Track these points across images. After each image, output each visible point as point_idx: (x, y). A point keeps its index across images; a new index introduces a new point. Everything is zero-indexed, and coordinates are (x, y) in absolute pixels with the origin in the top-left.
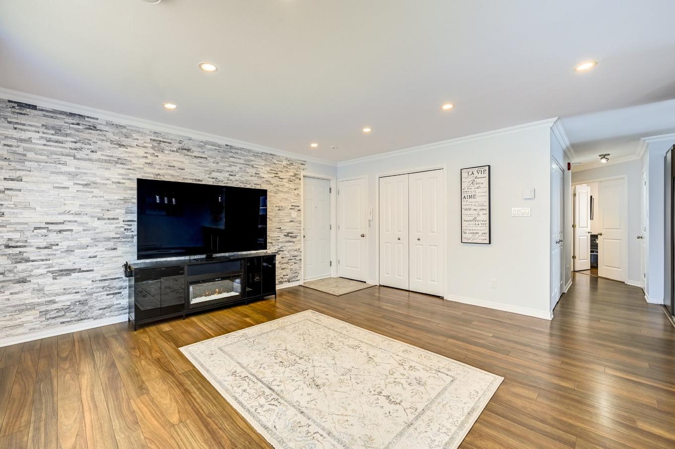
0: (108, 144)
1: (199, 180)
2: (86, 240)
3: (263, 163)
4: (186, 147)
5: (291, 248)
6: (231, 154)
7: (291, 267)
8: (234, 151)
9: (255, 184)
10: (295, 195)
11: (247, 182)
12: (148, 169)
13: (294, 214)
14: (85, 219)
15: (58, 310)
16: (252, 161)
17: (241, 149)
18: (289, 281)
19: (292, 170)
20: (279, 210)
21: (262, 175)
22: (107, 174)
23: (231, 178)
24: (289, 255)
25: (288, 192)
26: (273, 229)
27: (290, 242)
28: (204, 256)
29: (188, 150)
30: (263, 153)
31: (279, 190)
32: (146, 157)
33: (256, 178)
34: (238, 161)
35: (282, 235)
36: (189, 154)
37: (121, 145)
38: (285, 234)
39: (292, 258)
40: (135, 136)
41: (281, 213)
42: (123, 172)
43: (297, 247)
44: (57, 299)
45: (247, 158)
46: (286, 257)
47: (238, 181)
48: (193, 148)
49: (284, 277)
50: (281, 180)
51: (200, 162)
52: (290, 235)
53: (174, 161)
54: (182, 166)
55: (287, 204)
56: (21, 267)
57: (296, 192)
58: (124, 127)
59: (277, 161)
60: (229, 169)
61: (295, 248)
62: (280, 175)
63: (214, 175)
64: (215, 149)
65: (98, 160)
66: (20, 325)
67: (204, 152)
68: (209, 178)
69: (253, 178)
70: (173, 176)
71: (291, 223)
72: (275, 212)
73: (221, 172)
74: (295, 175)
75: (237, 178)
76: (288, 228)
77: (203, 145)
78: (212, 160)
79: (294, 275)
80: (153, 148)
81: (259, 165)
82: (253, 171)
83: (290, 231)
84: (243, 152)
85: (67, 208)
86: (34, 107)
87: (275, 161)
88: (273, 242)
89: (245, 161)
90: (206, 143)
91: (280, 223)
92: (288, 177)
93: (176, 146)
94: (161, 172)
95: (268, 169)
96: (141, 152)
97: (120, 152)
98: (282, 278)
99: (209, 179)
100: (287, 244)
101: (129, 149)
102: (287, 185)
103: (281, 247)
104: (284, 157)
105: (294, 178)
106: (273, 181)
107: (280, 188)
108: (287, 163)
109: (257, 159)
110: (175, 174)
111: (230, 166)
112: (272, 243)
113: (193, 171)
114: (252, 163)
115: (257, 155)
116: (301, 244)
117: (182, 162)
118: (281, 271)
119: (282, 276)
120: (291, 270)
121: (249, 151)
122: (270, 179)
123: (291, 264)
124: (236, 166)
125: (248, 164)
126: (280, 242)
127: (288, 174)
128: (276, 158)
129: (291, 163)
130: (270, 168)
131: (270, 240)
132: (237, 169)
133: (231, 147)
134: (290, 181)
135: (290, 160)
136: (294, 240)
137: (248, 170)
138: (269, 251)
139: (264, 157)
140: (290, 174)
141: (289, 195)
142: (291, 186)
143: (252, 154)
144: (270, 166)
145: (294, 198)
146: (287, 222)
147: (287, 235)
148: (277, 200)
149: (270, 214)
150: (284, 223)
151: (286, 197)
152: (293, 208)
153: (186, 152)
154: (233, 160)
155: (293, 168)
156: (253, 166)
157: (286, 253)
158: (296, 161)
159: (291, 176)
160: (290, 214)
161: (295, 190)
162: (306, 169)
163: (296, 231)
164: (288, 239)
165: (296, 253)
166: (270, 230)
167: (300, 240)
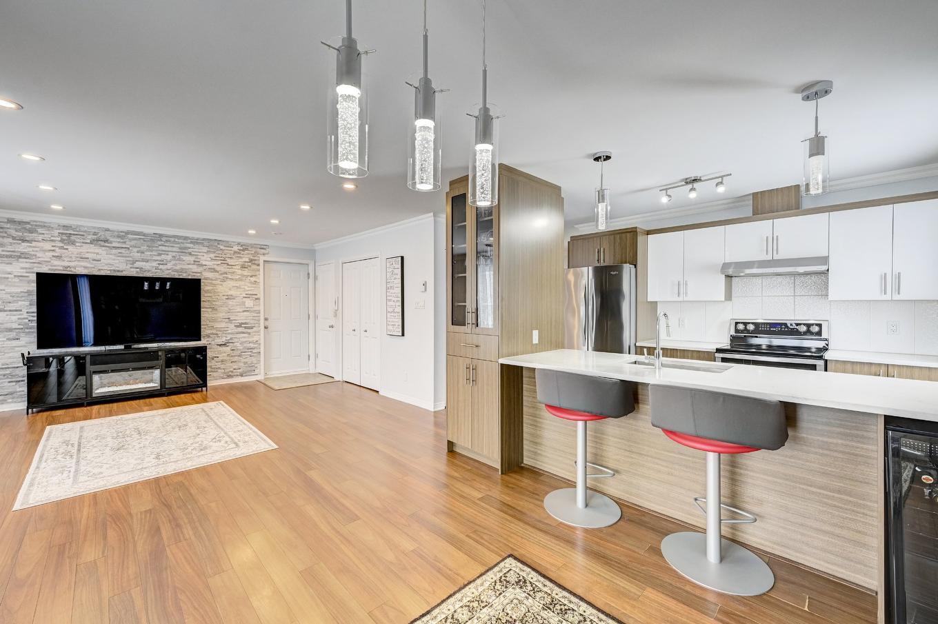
0: (10, 240)
1: (118, 271)
3: (205, 250)
4: (102, 238)
5: (245, 340)
6: (160, 243)
7: (245, 360)
8: (164, 239)
10: (251, 283)
11: (182, 270)
12: (56, 262)
13: (249, 303)
16: (190, 248)
17: (174, 237)
18: (242, 376)
19: (247, 256)
20: (227, 299)
21: (204, 263)
22: (8, 268)
23: (161, 267)
24: (241, 348)
25: (240, 280)
26: (220, 320)
27: (244, 333)
28: (122, 347)
29: (106, 241)
30: (204, 239)
31: (227, 278)
32: (53, 250)
33: (195, 267)
34: (170, 249)
35: (232, 326)
36: (107, 244)
37: (24, 241)
38: (236, 324)
39: (247, 350)
40: (40, 230)
41: (230, 302)
42: (27, 265)
43: (255, 339)
45: (183, 245)
46: (237, 350)
47: (169, 269)
48: (111, 239)
49: (234, 371)
50: (230, 267)
51: (120, 253)
52: (242, 325)
53: (88, 252)
54: (98, 257)
55: (239, 293)
57: (253, 279)
58: (28, 223)
59: (225, 246)
60: (159, 258)
61: (251, 340)
62: (229, 261)
63: (138, 264)
64: (140, 238)
67: (125, 242)
68: (131, 268)
69: (190, 266)
70: (85, 267)
71: (245, 313)
73: (148, 261)
74: (251, 261)
75: (169, 266)
76: (242, 318)
77: (123, 235)
78: (135, 250)
79: (249, 369)
80: (62, 241)
81: (200, 252)
82: (192, 259)
83: (244, 321)
84: (177, 240)
87: (222, 247)
89: (180, 249)
90: (128, 233)
91: (229, 313)
92: (241, 263)
93: (90, 237)
94: (71, 264)
95: (212, 255)
96: (48, 246)
97: (23, 247)
98: (232, 372)
99: (132, 270)
100: (238, 336)
101: (34, 244)
102: (240, 272)
103: (231, 339)
104: (235, 242)
105: (250, 264)
106: (218, 268)
107: (230, 276)
108: (239, 248)
109: (197, 246)
110: (89, 265)
111: (160, 255)
112: (217, 334)
113: (111, 262)
114: (190, 250)
115: (196, 242)
116: (260, 335)
117: (97, 254)
118: (231, 364)
119: (232, 369)
120: (245, 363)
121: (186, 238)
122: (215, 266)
123: (244, 357)
124: (167, 255)
125: (183, 251)
126: (229, 333)
127: (240, 260)
128: (224, 244)
129: (245, 248)
130: (215, 255)
131: (214, 332)
132: (169, 257)
133: (161, 235)
134: (243, 267)
135: (244, 245)
136: (249, 331)
137: (184, 258)
138: (213, 343)
139: (206, 243)
140: (244, 260)
141: (242, 283)
142: (246, 272)
143: (189, 241)
144: (214, 252)
145: (250, 285)
146: (240, 312)
147: (240, 326)
148: (225, 288)
149: (214, 303)
150: (235, 312)
151: (237, 285)
152: (248, 296)
153: (102, 243)
154: (163, 248)
155: (248, 254)
156: (190, 254)
157: (238, 344)
158: (252, 246)
159: (245, 262)
160: (244, 303)
161: (251, 276)
162: (268, 254)
163: (252, 322)
164: (240, 329)
165: (252, 345)
166: (215, 320)
167: (259, 331)
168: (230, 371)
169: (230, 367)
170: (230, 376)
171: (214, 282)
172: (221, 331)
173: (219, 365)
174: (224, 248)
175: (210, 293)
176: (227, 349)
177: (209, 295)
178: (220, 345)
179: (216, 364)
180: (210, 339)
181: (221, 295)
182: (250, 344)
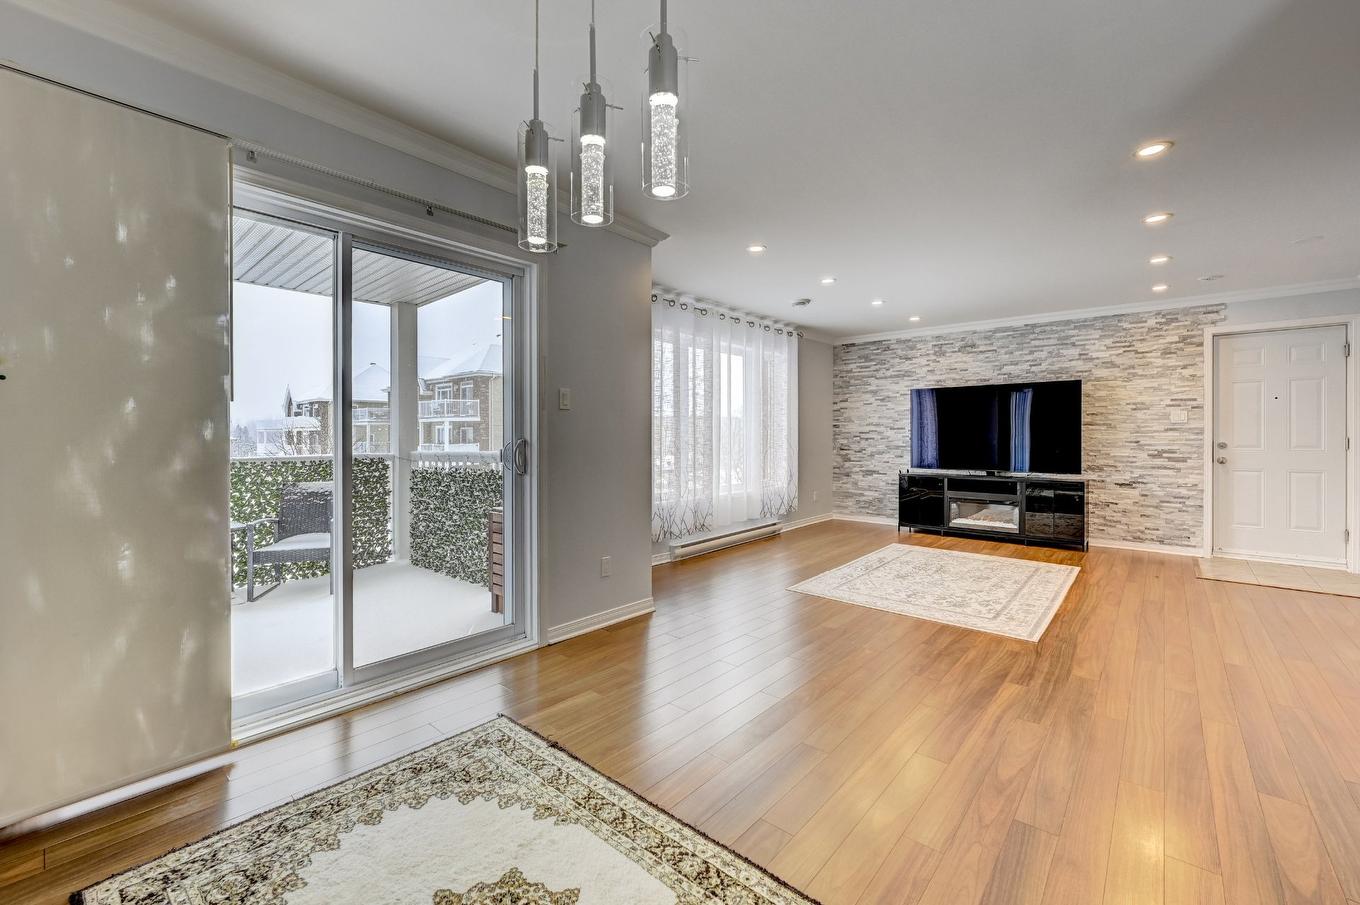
0: (898, 360)
1: (985, 380)
2: (882, 447)
3: (1097, 334)
4: (970, 343)
5: (1169, 480)
6: (1032, 336)
7: (1168, 516)
8: (1037, 330)
9: (1078, 372)
10: (1183, 378)
11: (1061, 371)
12: (930, 377)
13: (1178, 415)
14: (882, 429)
15: (866, 502)
16: (1073, 336)
17: (1051, 324)
18: (1161, 542)
19: (1174, 332)
20: (1135, 409)
21: (1094, 355)
22: (896, 387)
23: (1033, 369)
25: (1161, 375)
26: (1120, 444)
27: (1165, 468)
28: (985, 473)
29: (973, 346)
30: (1095, 319)
31: (1135, 375)
32: (928, 365)
33: (1080, 363)
34: (1045, 342)
35: (1144, 455)
36: (974, 350)
37: (907, 359)
38: (1150, 452)
39: (1172, 500)
40: (918, 346)
41: (1139, 415)
42: (909, 383)
43: (1191, 480)
44: (866, 493)
45: (1063, 334)
46: (1153, 496)
47: (1045, 371)
48: (978, 342)
49: (1146, 531)
50: (1141, 355)
51: (987, 358)
52: (1164, 455)
53: (956, 362)
54: (965, 366)
55: (1157, 398)
56: (847, 464)
57: (1187, 372)
58: (910, 340)
59: (1131, 323)
60: (1031, 357)
61: (1181, 481)
62: (1140, 347)
63: (1007, 369)
64: (1009, 335)
65: (891, 377)
66: (846, 507)
67: (992, 344)
69: (1074, 363)
70: (954, 379)
71: (1170, 433)
72: (1124, 413)
73: (1017, 364)
74: (1184, 339)
75: (1044, 366)
76: (1161, 441)
77: (989, 336)
78: (1003, 351)
79: (1178, 533)
80: (935, 354)
81: (1087, 340)
82: (1075, 352)
83: (1167, 448)
84: (1054, 328)
85: (870, 421)
86: (853, 345)
87: (1126, 325)
88: (1118, 464)
89: (1059, 339)
90: (996, 331)
91: (1138, 432)
92: (1162, 347)
93: (959, 344)
94: (942, 378)
95: (1109, 342)
96: (923, 361)
97: (906, 366)
98: (1142, 532)
100: (1156, 472)
101: (914, 361)
102: (1160, 362)
103: (1141, 476)
104: (1150, 312)
105: (1181, 345)
106: (1118, 361)
107: (1140, 371)
108: (1160, 320)
109: (1083, 332)
110: (957, 377)
111: (1031, 353)
113: (978, 370)
114: (1073, 339)
115: (1083, 325)
116: (1201, 474)
117: (965, 362)
118: (1141, 519)
119: (1142, 528)
120: (1168, 522)
121: (1068, 323)
122: (1114, 358)
123: (1167, 510)
124: (1042, 351)
125: (1064, 342)
126: (1137, 467)
127: (1161, 341)
128: (1129, 319)
129: (1170, 318)
130: (1112, 340)
131: (1111, 462)
132: (1043, 355)
133: (1034, 326)
134: (1166, 352)
135: (1169, 314)
136: (1178, 465)
137: (1064, 352)
138: (1108, 480)
139: (1098, 324)
140: (1169, 339)
141: (1163, 380)
142: (1172, 361)
143: (1072, 326)
144: (1112, 335)
145: (1180, 383)
146: (1158, 431)
147: (1159, 455)
148: (1130, 392)
149: (1111, 417)
150: (1148, 432)
151: (1155, 385)
152: (1177, 403)
153: (969, 349)
154: (1037, 343)
155: (1178, 328)
156: (1074, 345)
157: (1155, 487)
158: (1186, 312)
159: (1172, 343)
160: (1167, 416)
161: (1184, 367)
162: (1225, 319)
163: (1183, 449)
164: (1158, 462)
165: (1184, 492)
166: (1112, 445)
167: (1201, 467)
168: (1139, 531)
169: (1138, 523)
170: (1137, 539)
171: (1110, 383)
172: (1122, 462)
173: (1118, 517)
174: (1130, 326)
175: (1105, 401)
176: (1134, 493)
177: (1104, 404)
178: (1121, 485)
179: (1115, 514)
180: (1103, 474)
181: (1123, 403)
182: (1180, 490)
